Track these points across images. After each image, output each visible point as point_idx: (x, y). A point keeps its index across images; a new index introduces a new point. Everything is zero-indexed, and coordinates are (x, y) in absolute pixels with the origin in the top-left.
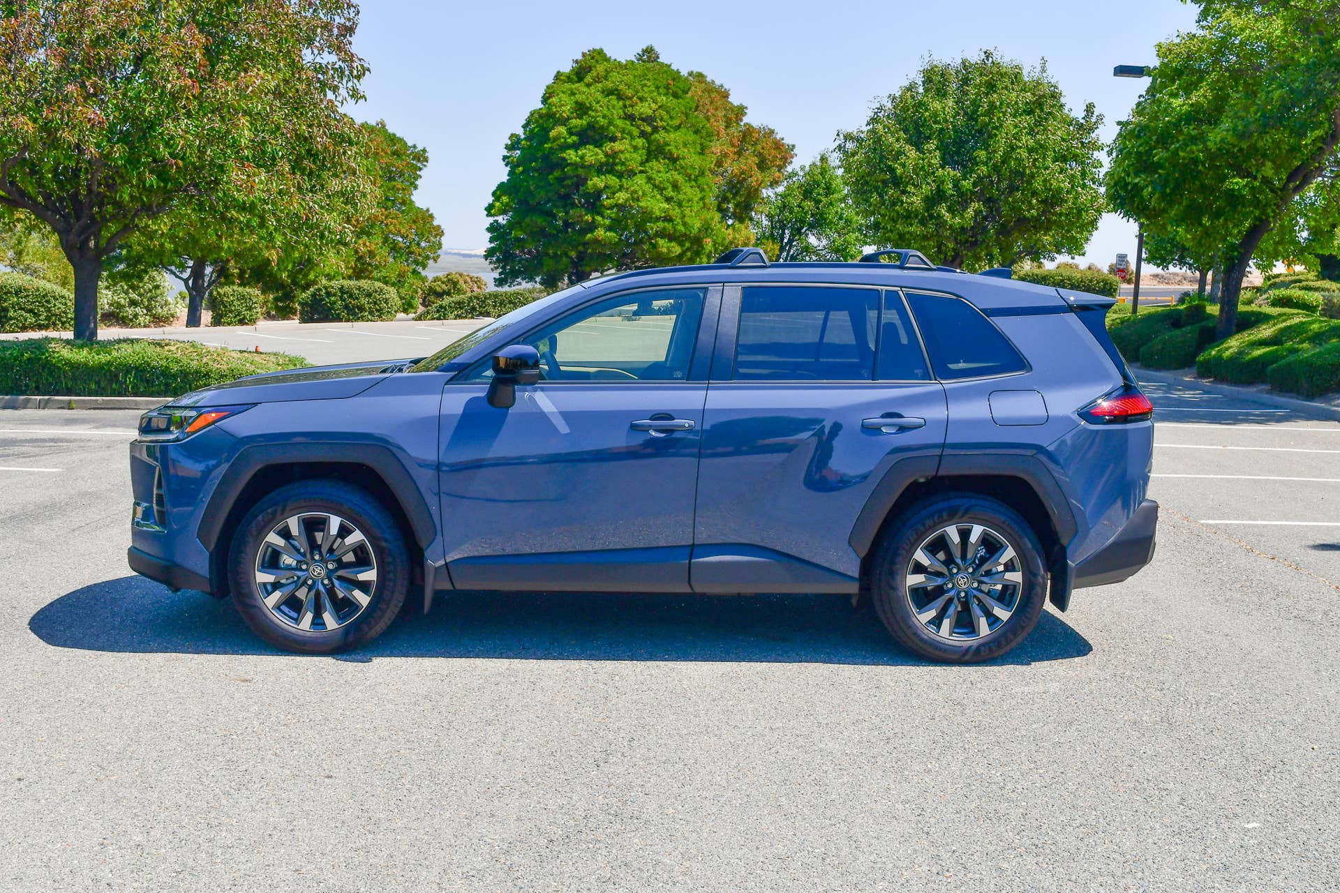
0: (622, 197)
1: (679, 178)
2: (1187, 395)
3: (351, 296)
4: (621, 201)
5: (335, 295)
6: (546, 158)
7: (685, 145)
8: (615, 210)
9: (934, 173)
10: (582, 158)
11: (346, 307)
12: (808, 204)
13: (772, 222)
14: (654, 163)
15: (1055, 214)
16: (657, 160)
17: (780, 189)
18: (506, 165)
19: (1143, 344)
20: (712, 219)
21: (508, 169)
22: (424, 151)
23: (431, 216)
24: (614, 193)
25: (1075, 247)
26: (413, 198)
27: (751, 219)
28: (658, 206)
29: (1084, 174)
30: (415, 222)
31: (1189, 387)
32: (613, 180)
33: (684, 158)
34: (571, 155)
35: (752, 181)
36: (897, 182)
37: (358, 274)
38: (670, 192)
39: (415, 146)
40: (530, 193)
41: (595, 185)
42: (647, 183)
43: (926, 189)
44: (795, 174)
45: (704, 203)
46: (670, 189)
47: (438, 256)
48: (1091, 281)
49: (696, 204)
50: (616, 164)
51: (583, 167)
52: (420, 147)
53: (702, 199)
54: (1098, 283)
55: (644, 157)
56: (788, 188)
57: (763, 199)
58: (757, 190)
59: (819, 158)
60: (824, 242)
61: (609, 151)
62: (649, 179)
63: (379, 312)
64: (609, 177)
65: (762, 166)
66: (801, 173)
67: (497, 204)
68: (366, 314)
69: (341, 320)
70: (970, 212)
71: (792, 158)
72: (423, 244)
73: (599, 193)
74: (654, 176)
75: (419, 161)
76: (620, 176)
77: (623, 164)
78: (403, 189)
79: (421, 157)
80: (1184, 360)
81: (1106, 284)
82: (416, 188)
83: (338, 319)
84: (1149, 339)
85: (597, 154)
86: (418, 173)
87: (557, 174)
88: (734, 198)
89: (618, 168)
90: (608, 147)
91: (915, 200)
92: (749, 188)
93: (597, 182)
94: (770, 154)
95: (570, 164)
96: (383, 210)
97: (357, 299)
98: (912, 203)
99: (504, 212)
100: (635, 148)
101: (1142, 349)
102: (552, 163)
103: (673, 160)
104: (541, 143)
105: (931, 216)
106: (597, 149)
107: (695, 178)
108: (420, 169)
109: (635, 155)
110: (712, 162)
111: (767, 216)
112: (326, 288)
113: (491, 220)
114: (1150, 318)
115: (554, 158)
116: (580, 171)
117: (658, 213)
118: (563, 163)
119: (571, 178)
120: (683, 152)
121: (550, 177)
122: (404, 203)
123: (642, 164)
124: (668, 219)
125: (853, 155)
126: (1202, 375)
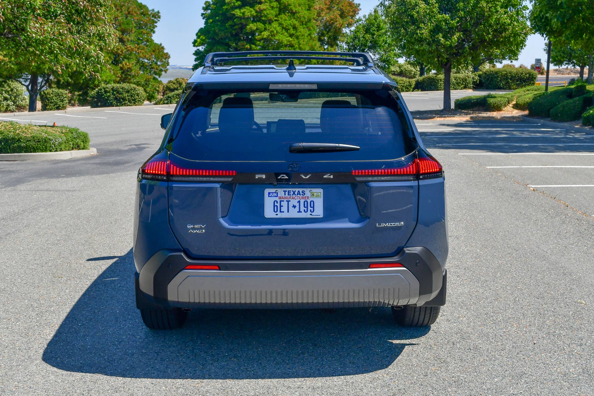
0: (265, 34)
1: (297, 23)
2: (577, 136)
3: (118, 92)
4: (265, 36)
5: (109, 92)
6: (224, 14)
7: (299, 5)
8: (262, 41)
9: (435, 16)
10: (243, 14)
11: (116, 98)
12: (368, 36)
13: (349, 46)
14: (283, 16)
15: (502, 37)
16: (285, 14)
17: (353, 28)
18: (203, 18)
19: (552, 108)
20: (315, 45)
21: (204, 20)
22: (158, 12)
23: (163, 48)
24: (261, 32)
25: (514, 55)
26: (153, 38)
27: (337, 45)
28: (284, 38)
29: (518, 14)
30: (154, 51)
31: (577, 131)
32: (260, 25)
33: (299, 13)
34: (238, 12)
35: (337, 24)
36: (414, 21)
37: (123, 80)
38: (292, 31)
39: (153, 10)
40: (216, 34)
41: (251, 28)
42: (279, 26)
43: (430, 26)
44: (360, 20)
45: (311, 37)
46: (292, 29)
47: (167, 70)
48: (522, 74)
49: (306, 37)
50: (262, 16)
51: (244, 18)
52: (156, 10)
53: (309, 35)
54: (526, 74)
55: (277, 12)
56: (357, 27)
57: (343, 34)
58: (340, 29)
59: (373, 10)
60: (377, 56)
61: (258, 10)
62: (280, 24)
63: (134, 101)
64: (258, 23)
65: (342, 15)
66: (364, 19)
67: (199, 40)
68: (127, 102)
69: (113, 106)
70: (455, 37)
71: (359, 11)
72: (159, 63)
73: (253, 33)
74: (283, 22)
75: (155, 18)
76: (264, 23)
77: (266, 16)
78: (147, 34)
79: (157, 15)
80: (576, 116)
81: (530, 75)
82: (154, 32)
83: (111, 105)
84: (555, 105)
85: (251, 11)
86: (155, 24)
87: (230, 23)
88: (327, 33)
89: (263, 18)
90: (257, 7)
91: (425, 32)
92: (336, 28)
93: (252, 26)
94: (346, 9)
95: (237, 17)
96: (136, 45)
97: (122, 94)
98: (423, 34)
99: (202, 44)
100: (273, 8)
101: (551, 111)
102: (227, 17)
103: (293, 13)
104: (222, 6)
105: (434, 41)
106: (251, 9)
107: (306, 23)
108: (156, 22)
109: (272, 11)
110: (314, 14)
111: (346, 43)
112: (104, 89)
113: (195, 49)
114: (555, 93)
115: (228, 14)
116: (243, 21)
117: (286, 42)
118: (233, 16)
119: (238, 25)
120: (298, 9)
121: (227, 24)
122: (147, 41)
123: (276, 16)
124: (292, 46)
125: (389, 7)
126: (585, 124)
